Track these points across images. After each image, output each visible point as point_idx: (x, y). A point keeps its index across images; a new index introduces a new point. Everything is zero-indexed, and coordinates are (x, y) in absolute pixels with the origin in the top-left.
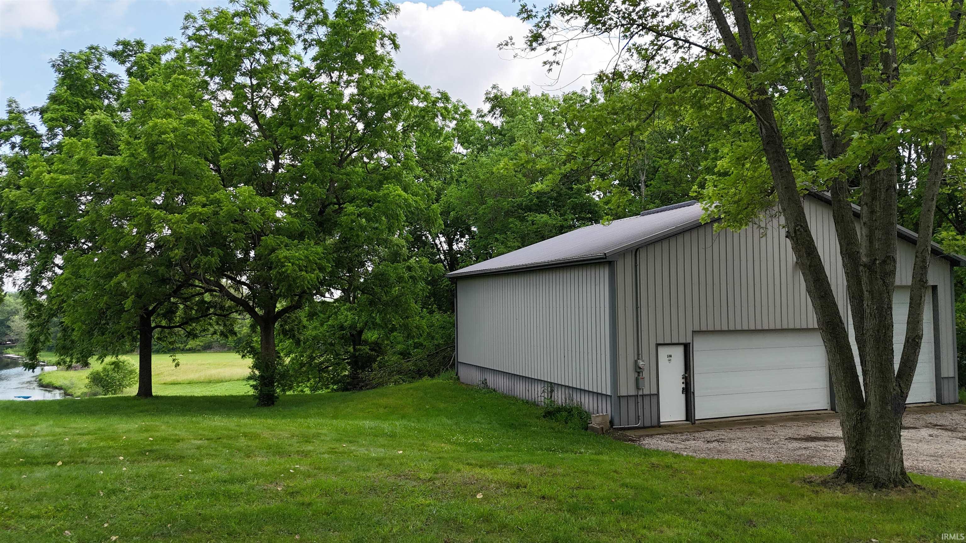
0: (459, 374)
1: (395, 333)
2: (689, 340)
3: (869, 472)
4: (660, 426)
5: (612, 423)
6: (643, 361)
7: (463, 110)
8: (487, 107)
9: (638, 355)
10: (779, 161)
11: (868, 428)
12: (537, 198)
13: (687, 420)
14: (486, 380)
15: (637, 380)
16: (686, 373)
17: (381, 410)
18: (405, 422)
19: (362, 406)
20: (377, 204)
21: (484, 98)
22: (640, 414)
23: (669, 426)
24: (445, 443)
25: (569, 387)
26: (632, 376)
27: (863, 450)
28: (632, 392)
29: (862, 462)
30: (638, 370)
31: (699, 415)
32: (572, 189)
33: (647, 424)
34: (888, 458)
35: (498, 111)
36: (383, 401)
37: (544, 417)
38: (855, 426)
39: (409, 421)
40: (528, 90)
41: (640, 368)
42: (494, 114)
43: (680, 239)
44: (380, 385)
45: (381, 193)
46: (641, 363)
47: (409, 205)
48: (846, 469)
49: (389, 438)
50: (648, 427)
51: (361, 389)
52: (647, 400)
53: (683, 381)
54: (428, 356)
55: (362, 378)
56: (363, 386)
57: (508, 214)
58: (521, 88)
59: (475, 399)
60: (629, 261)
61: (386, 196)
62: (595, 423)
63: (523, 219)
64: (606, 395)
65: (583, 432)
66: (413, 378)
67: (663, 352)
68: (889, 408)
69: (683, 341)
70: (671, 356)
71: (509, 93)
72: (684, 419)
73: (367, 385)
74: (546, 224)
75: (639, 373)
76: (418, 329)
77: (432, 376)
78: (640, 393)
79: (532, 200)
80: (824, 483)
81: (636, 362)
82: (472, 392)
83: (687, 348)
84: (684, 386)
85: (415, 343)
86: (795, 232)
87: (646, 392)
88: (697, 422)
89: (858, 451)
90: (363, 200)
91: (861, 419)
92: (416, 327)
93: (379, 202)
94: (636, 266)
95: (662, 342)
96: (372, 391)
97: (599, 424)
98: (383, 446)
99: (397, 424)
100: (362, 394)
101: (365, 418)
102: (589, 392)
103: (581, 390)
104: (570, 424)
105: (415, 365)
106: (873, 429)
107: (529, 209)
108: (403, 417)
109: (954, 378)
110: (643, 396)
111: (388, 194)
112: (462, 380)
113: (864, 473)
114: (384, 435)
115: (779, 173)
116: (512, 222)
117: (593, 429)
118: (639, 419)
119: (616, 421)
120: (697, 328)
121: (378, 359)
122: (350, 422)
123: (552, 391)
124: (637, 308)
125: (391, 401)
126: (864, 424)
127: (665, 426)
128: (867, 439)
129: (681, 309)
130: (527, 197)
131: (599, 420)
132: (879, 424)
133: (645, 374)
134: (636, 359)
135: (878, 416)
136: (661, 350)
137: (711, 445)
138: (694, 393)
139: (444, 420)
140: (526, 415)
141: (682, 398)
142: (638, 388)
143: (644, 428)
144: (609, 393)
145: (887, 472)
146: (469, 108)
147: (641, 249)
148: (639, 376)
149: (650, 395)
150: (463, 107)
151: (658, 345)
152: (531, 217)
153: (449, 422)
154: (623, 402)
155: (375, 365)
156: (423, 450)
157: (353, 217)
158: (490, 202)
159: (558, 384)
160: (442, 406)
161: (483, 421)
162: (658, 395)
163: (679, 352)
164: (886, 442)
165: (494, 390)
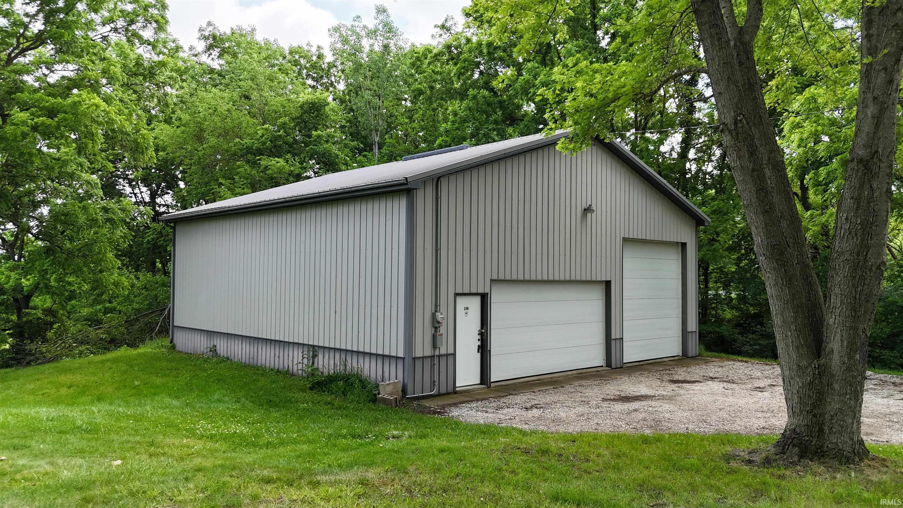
0: (175, 342)
1: (73, 302)
2: (487, 290)
3: (831, 443)
4: (456, 393)
5: (404, 391)
6: (441, 314)
7: (173, 45)
8: (201, 46)
9: (436, 306)
10: (717, 25)
11: (830, 385)
12: (271, 141)
13: (481, 383)
14: (215, 346)
15: (434, 337)
16: (482, 328)
17: (64, 391)
18: (105, 407)
19: (32, 386)
20: (63, 115)
21: (198, 35)
22: (436, 379)
23: (465, 391)
24: (187, 437)
25: (340, 350)
26: (429, 332)
27: (822, 415)
28: (428, 352)
29: (821, 430)
30: (436, 324)
31: (496, 375)
32: (310, 136)
33: (443, 390)
34: (853, 423)
35: (215, 53)
36: (64, 379)
37: (311, 389)
38: (811, 383)
39: (111, 404)
40: (254, 30)
41: (439, 323)
42: (211, 54)
43: (482, 170)
44: (56, 359)
45: (69, 100)
46: (439, 316)
47: (111, 122)
48: (795, 441)
49: (86, 436)
50: (444, 394)
51: (29, 364)
52: (443, 361)
53: (479, 337)
54: (126, 322)
55: (31, 351)
56: (31, 361)
57: (235, 156)
58: (246, 27)
59: (205, 370)
60: (430, 191)
61: (75, 104)
62: (385, 393)
63: (254, 164)
64: (397, 358)
65: (371, 405)
66: (105, 349)
67: (462, 302)
68: (858, 357)
69: (481, 291)
70: (467, 308)
71: (229, 32)
72: (479, 382)
73: (37, 359)
74: (280, 171)
75: (436, 328)
76: (116, 286)
77: (132, 345)
78: (437, 353)
79: (264, 143)
80: (767, 462)
81: (434, 315)
82: (199, 362)
83: (484, 299)
84: (479, 343)
85: (105, 308)
86: (736, 124)
87: (443, 351)
88: (492, 385)
89: (815, 416)
90: (41, 109)
91: (819, 373)
92: (113, 284)
93: (66, 113)
94: (437, 199)
95: (461, 292)
96: (47, 366)
97: (391, 394)
98: (81, 452)
99: (93, 408)
100: (30, 370)
101: (38, 403)
102: (370, 354)
103: (358, 352)
104: (350, 397)
105: (109, 333)
106: (836, 386)
107: (260, 152)
108: (100, 399)
109: (695, 332)
110: (439, 356)
111: (80, 102)
112: (179, 347)
113: (822, 446)
114: (76, 429)
115: (717, 43)
116: (239, 167)
117: (384, 401)
118: (434, 385)
119: (410, 389)
120: (495, 277)
121: (55, 326)
122: (14, 411)
123: (315, 356)
124: (437, 250)
125: (78, 378)
126: (824, 380)
127: (461, 392)
128: (828, 400)
129: (481, 253)
130: (258, 140)
131: (389, 389)
132: (846, 379)
133: (442, 330)
134: (433, 311)
135: (844, 368)
136: (459, 300)
137: (530, 414)
138: (490, 351)
139: (167, 400)
140: (284, 387)
141: (477, 356)
142: (435, 346)
143: (439, 395)
144: (401, 354)
145: (851, 442)
146: (181, 43)
147: (442, 179)
148: (436, 332)
149: (447, 355)
150: (174, 41)
151: (457, 295)
152: (265, 161)
153: (175, 402)
154: (418, 364)
155: (50, 334)
156: (157, 455)
157: (26, 129)
158: (213, 141)
159: (324, 348)
160: (159, 381)
161: (226, 398)
162: (454, 355)
163: (475, 304)
164: (852, 402)
165: (228, 358)
